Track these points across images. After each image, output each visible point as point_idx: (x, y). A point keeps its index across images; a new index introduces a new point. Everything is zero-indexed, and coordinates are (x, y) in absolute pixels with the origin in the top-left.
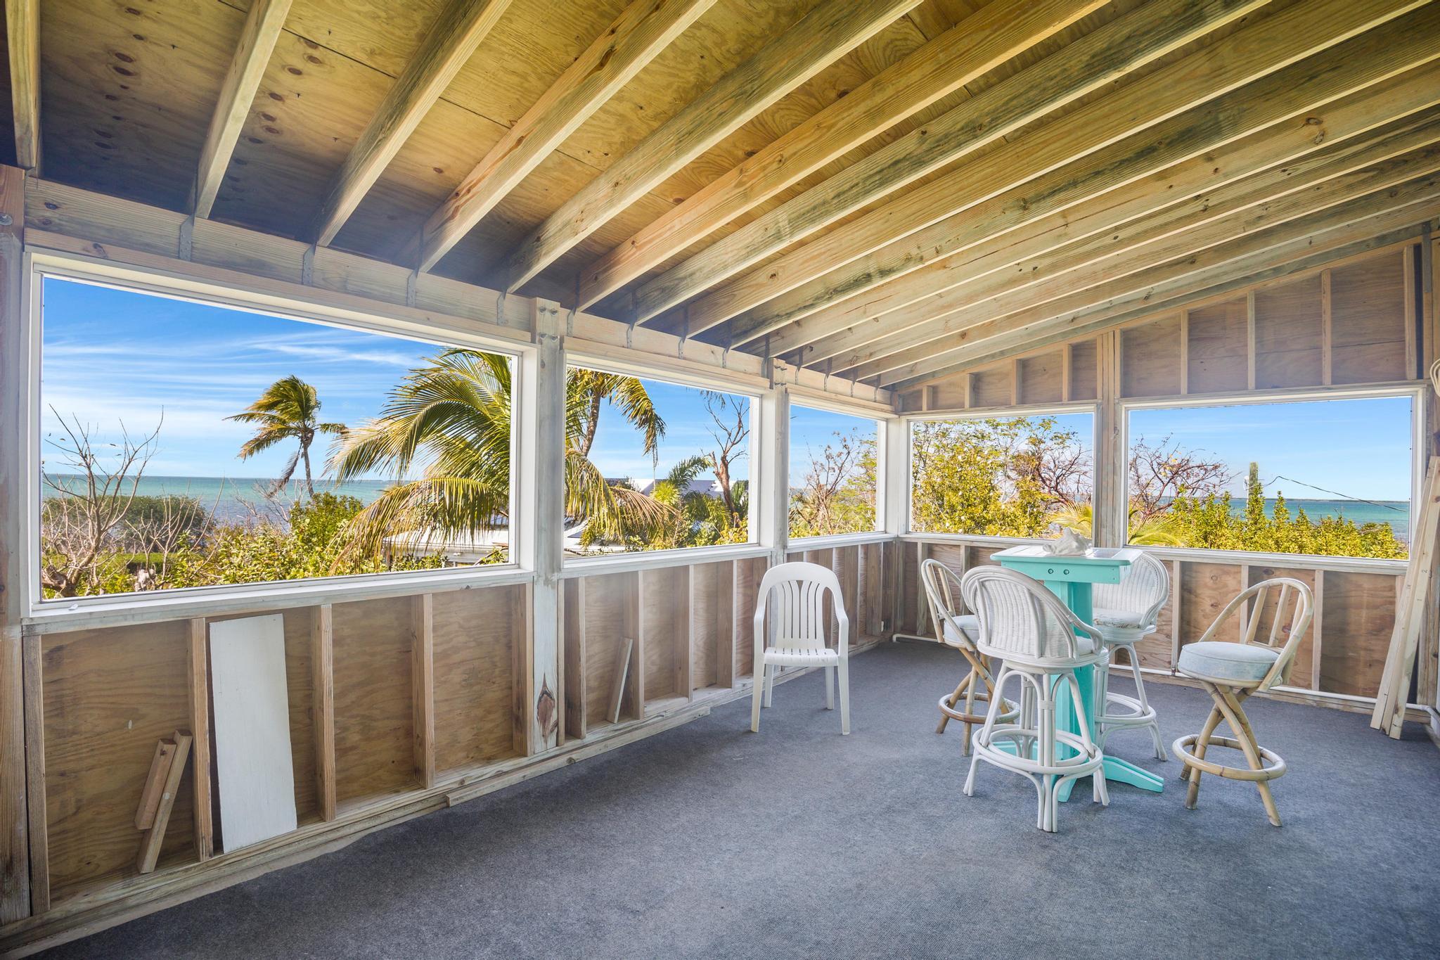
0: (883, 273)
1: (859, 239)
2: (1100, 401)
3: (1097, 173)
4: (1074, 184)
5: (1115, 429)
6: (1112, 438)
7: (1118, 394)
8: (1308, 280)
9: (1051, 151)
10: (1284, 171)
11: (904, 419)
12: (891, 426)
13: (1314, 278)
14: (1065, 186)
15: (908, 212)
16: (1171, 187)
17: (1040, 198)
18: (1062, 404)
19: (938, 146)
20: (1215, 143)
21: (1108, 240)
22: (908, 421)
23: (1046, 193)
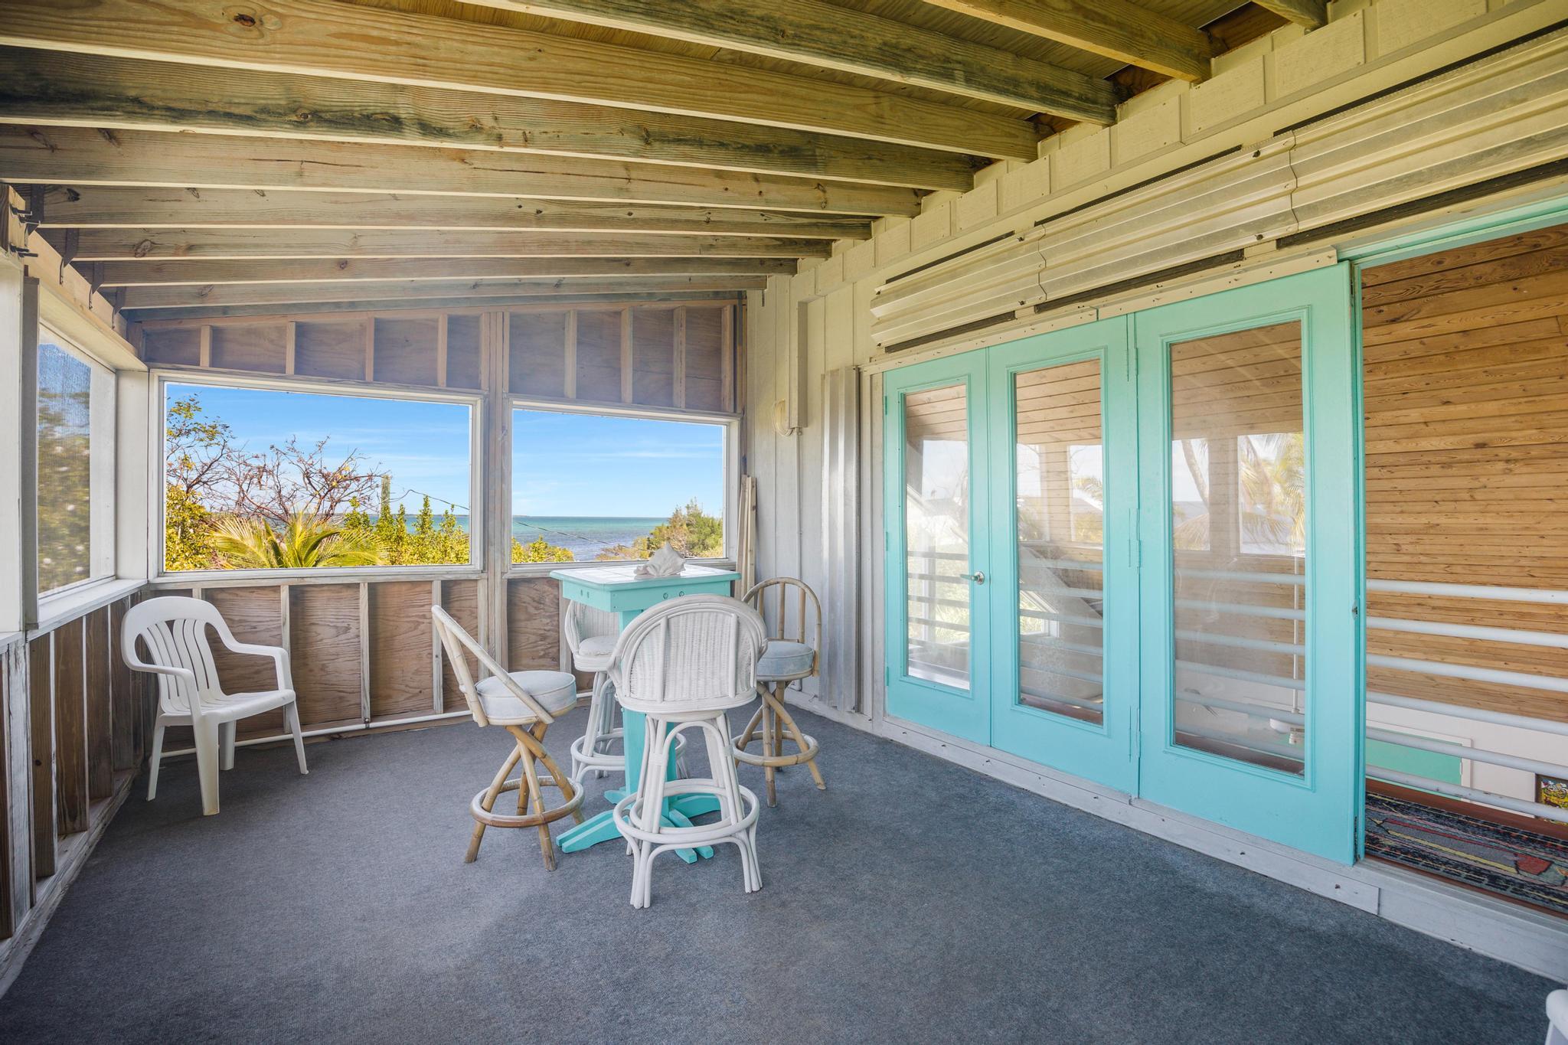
0: (427, 128)
1: (474, 58)
2: (486, 393)
3: (722, 145)
4: (700, 143)
5: (503, 428)
6: (499, 439)
7: (506, 389)
8: (664, 311)
9: (754, 101)
10: (763, 215)
11: (156, 373)
12: (127, 384)
13: (669, 311)
14: (690, 140)
15: (571, 66)
16: (726, 189)
17: (664, 139)
18: (439, 390)
19: (731, 18)
20: (811, 173)
21: (622, 213)
22: (161, 380)
23: (671, 137)
